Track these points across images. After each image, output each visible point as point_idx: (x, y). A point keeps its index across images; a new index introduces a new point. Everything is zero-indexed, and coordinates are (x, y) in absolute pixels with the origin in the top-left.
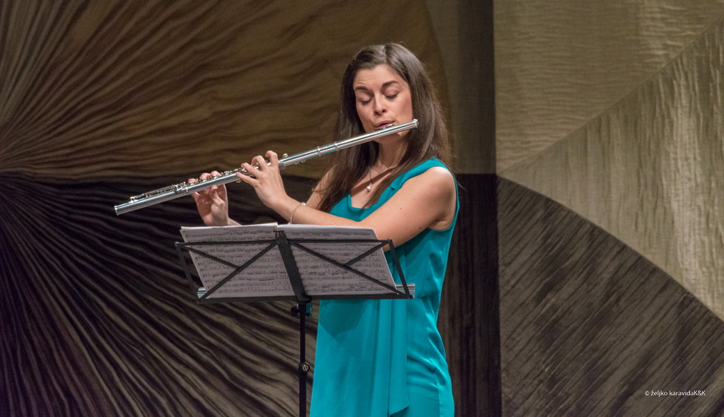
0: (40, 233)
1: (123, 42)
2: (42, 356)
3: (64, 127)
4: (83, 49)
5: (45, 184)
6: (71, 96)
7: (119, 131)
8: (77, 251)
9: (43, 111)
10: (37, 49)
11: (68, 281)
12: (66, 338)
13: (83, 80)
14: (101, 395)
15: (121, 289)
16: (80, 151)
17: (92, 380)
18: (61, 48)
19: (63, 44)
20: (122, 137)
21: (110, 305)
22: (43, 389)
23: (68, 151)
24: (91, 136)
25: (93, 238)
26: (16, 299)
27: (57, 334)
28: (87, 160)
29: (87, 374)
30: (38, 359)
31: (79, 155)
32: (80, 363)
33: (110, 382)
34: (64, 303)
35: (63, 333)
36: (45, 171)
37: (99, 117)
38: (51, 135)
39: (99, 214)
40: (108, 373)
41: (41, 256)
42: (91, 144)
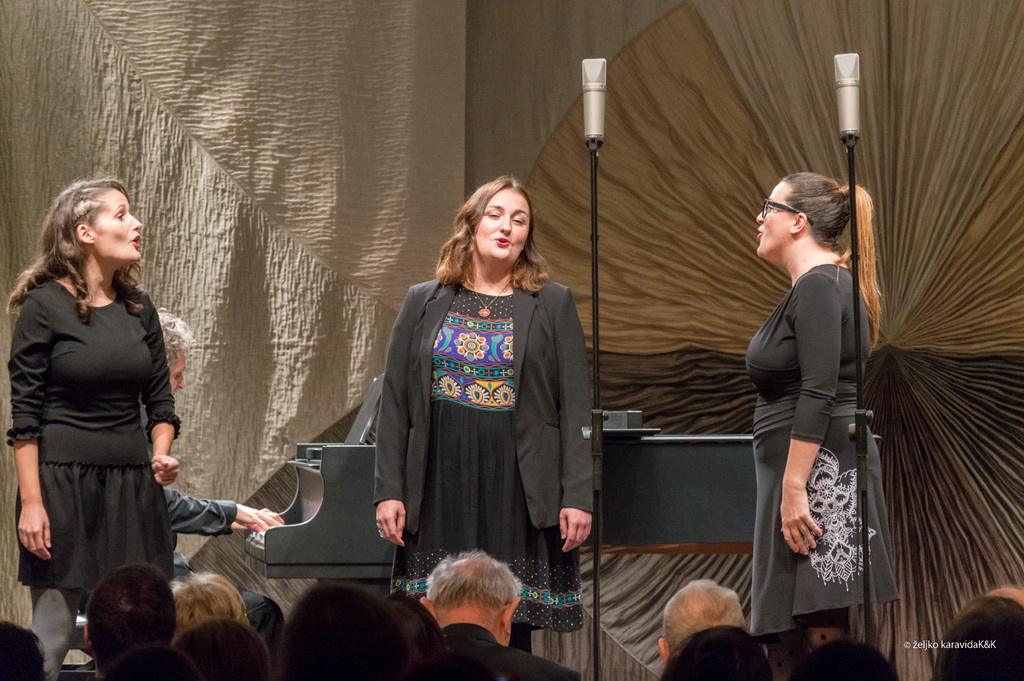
0: (945, 400)
1: (1012, 239)
2: (946, 503)
3: (962, 311)
4: (978, 246)
5: (947, 358)
6: (971, 282)
7: (1010, 313)
8: (975, 413)
9: (946, 296)
10: (940, 246)
11: (968, 439)
12: (967, 487)
13: (981, 269)
14: (996, 535)
15: (1013, 445)
16: (977, 330)
17: (989, 522)
18: (960, 245)
19: (962, 241)
20: (1014, 318)
21: (1003, 458)
22: (947, 529)
23: (967, 330)
24: (985, 318)
25: (990, 404)
26: (923, 453)
27: (959, 484)
28: (983, 338)
29: (985, 516)
30: (943, 505)
31: (977, 334)
32: (978, 507)
33: (1004, 523)
34: (965, 459)
35: (964, 482)
36: (948, 348)
37: (993, 302)
38: (953, 317)
39: (993, 383)
40: (1002, 515)
41: (945, 419)
42: (986, 324)
